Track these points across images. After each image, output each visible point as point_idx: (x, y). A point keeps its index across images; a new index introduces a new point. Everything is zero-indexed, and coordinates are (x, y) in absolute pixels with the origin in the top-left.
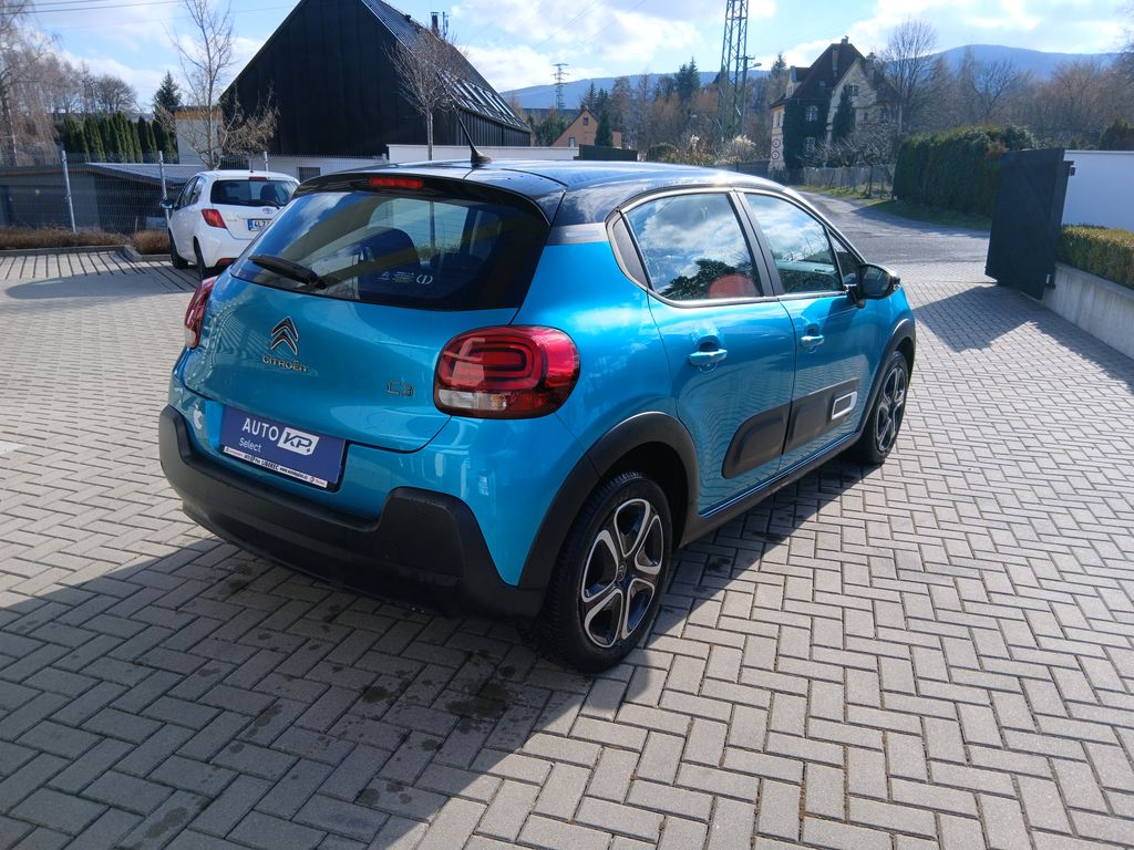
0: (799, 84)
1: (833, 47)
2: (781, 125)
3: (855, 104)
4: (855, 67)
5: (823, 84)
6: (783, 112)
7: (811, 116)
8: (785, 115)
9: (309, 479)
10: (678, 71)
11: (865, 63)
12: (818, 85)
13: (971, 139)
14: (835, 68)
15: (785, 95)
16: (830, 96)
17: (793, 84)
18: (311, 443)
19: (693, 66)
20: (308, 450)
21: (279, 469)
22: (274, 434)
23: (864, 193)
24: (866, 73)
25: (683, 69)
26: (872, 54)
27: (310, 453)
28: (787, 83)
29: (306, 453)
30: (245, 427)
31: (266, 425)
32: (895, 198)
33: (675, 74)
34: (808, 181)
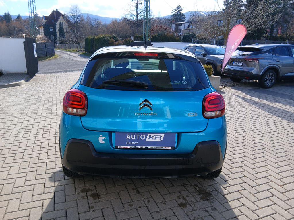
0: (46, 21)
1: (54, 11)
2: (43, 31)
3: (64, 27)
4: (61, 17)
5: (53, 21)
6: (43, 28)
7: (51, 30)
8: (44, 29)
9: (163, 148)
10: (4, 14)
11: (64, 16)
12: (52, 21)
13: (105, 38)
14: (55, 17)
15: (42, 23)
16: (56, 25)
17: (44, 21)
18: (161, 137)
19: (9, 13)
20: (161, 139)
21: (149, 147)
22: (143, 137)
23: (77, 51)
24: (64, 19)
25: (5, 14)
26: (65, 14)
27: (162, 139)
28: (42, 21)
29: (160, 140)
30: (127, 138)
31: (138, 135)
32: (86, 52)
33: (3, 15)
34: (57, 47)
